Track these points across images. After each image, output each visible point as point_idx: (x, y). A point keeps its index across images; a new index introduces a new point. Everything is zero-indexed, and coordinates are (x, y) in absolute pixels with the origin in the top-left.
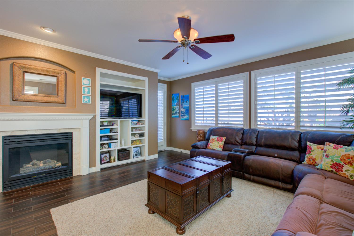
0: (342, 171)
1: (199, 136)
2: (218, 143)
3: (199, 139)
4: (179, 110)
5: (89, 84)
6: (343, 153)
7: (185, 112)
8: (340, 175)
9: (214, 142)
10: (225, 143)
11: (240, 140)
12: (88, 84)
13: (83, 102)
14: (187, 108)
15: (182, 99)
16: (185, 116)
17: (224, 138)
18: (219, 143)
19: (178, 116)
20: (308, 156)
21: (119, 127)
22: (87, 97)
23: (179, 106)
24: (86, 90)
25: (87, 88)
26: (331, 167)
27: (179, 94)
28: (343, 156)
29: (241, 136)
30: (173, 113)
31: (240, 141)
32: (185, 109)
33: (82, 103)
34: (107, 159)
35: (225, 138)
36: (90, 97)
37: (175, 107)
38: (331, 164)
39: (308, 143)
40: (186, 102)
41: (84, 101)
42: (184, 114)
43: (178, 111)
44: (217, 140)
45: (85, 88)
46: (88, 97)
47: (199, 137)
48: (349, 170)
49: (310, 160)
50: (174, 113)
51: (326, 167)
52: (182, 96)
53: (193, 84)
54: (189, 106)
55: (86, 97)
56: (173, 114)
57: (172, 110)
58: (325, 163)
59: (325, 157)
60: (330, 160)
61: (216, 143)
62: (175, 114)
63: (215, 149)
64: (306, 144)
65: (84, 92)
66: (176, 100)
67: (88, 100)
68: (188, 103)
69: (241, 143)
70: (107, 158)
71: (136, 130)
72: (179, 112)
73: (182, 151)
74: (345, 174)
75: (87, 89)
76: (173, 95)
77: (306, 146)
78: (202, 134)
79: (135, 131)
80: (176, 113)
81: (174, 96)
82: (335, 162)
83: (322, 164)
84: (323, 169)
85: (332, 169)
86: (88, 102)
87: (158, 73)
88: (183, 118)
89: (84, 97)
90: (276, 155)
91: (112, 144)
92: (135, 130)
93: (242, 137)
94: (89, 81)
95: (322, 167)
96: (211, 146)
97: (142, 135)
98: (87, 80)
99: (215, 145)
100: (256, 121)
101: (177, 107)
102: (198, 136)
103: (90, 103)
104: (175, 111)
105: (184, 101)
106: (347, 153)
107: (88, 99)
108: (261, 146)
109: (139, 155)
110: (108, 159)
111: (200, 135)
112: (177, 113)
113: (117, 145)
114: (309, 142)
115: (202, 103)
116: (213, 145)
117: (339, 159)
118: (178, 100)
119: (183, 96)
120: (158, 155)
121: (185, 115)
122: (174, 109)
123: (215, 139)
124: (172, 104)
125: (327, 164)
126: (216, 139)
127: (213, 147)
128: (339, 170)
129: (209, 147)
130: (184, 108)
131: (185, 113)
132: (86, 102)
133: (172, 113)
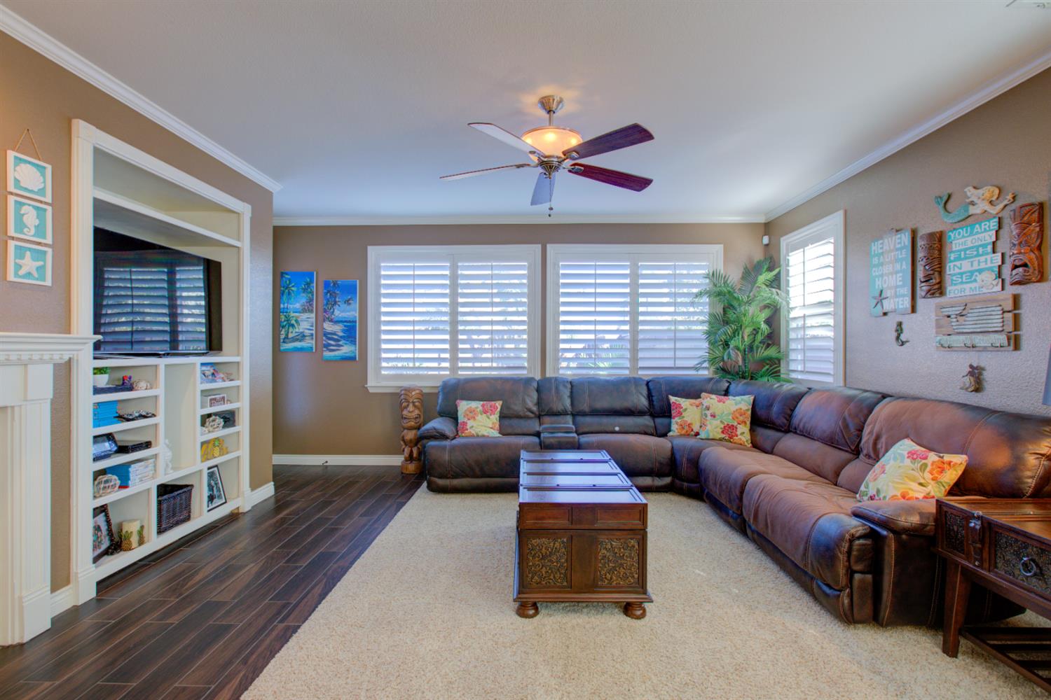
0: (737, 436)
1: (411, 405)
2: (489, 418)
3: (410, 414)
4: (314, 328)
5: (42, 191)
6: (734, 408)
7: (341, 334)
8: (735, 443)
9: (477, 418)
10: (502, 417)
11: (536, 405)
12: (39, 190)
13: (16, 275)
14: (350, 322)
15: (329, 292)
16: (342, 346)
17: (499, 404)
18: (491, 417)
19: (312, 348)
20: (679, 421)
21: (160, 391)
22: (30, 249)
23: (313, 315)
24: (31, 218)
25: (34, 207)
26: (723, 432)
27: (315, 273)
28: (734, 412)
29: (535, 395)
30: (287, 337)
31: (535, 409)
32: (341, 324)
33: (11, 277)
34: (103, 537)
35: (501, 402)
36: (45, 252)
37: (297, 317)
38: (721, 428)
39: (673, 399)
40: (347, 302)
41: (22, 272)
42: (338, 341)
43: (311, 332)
44: (485, 412)
45: (24, 204)
46: (40, 255)
47: (411, 410)
48: (744, 433)
49: (683, 428)
50: (290, 335)
51: (715, 434)
52: (327, 284)
53: (373, 252)
54: (357, 315)
55: (28, 253)
56: (286, 340)
57: (283, 327)
58: (713, 427)
59: (709, 418)
60: (719, 422)
61: (481, 418)
62: (295, 340)
63: (486, 434)
64: (668, 400)
65: (20, 225)
66: (304, 295)
67: (38, 269)
68: (352, 306)
69: (537, 413)
70: (99, 534)
71: (215, 399)
72: (314, 332)
73: (327, 462)
74: (740, 439)
75: (33, 213)
76: (287, 274)
77: (669, 405)
78: (418, 398)
79: (211, 406)
80: (302, 337)
81: (289, 280)
82: (726, 423)
83: (708, 430)
84: (711, 437)
85: (723, 436)
86: (37, 279)
87: (274, 195)
88: (332, 354)
89: (20, 252)
90: (617, 429)
91: (133, 469)
92: (211, 400)
93: (539, 399)
94: (43, 175)
95: (709, 436)
96: (472, 427)
97: (229, 419)
98: (35, 170)
99: (480, 424)
100: (557, 360)
101: (305, 316)
102: (408, 405)
103: (48, 283)
104: (297, 330)
105: (337, 300)
106: (737, 407)
107: (40, 263)
108: (584, 414)
109: (220, 497)
110: (105, 537)
111: (413, 403)
112: (304, 336)
113: (151, 467)
114: (673, 395)
115: (411, 309)
116: (478, 425)
117: (731, 417)
118: (310, 295)
119: (334, 284)
120: (275, 485)
121: (341, 343)
122: (293, 322)
123: (477, 408)
124: (282, 306)
125: (715, 428)
126: (481, 408)
127: (477, 430)
128: (733, 434)
129: (466, 431)
130: (337, 322)
131: (341, 337)
132: (29, 275)
133: (282, 337)
